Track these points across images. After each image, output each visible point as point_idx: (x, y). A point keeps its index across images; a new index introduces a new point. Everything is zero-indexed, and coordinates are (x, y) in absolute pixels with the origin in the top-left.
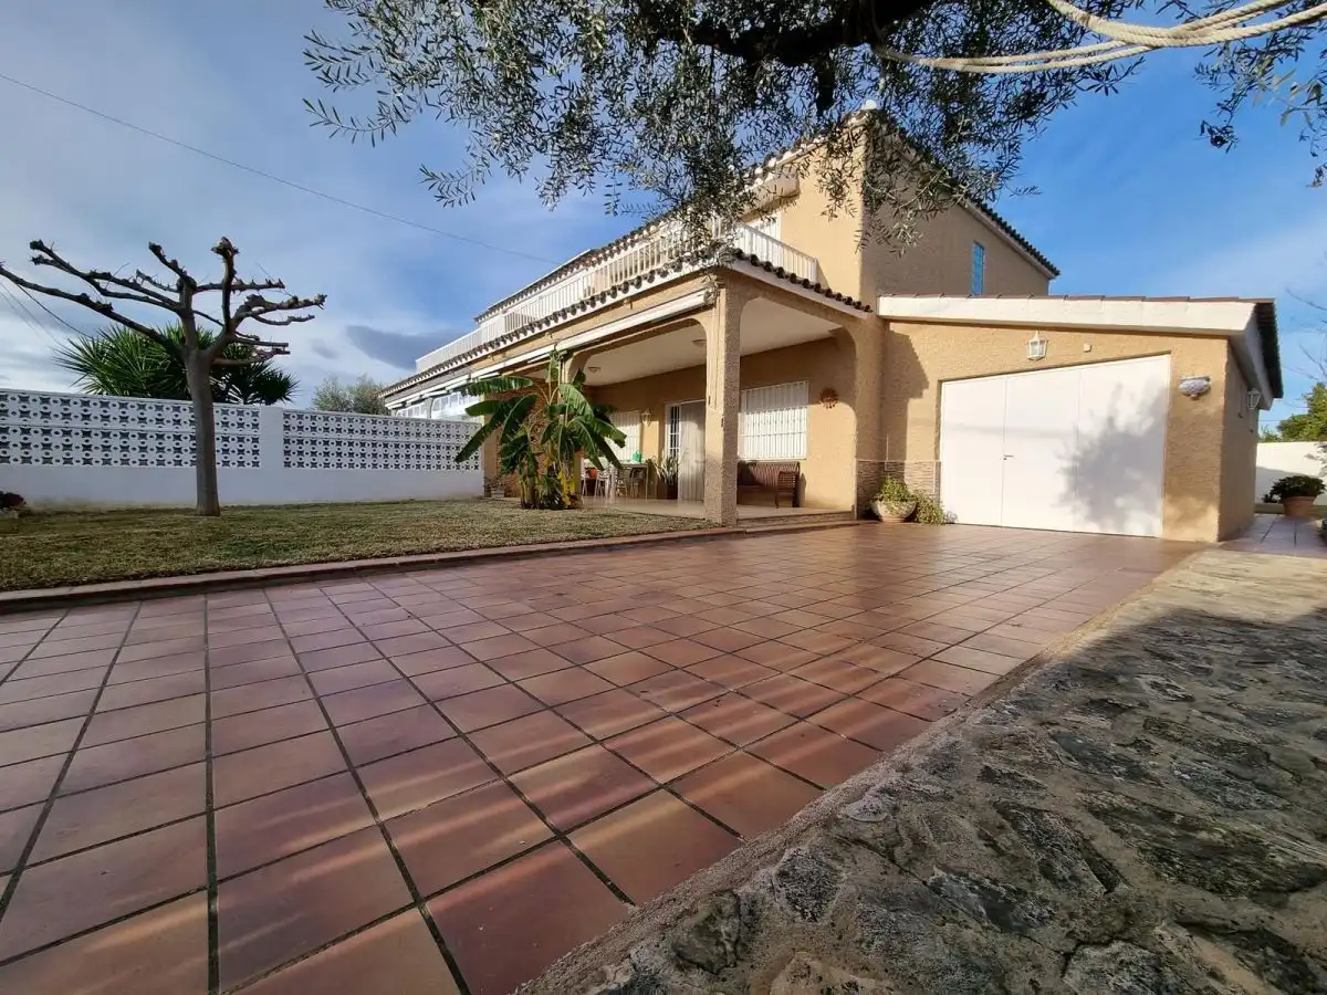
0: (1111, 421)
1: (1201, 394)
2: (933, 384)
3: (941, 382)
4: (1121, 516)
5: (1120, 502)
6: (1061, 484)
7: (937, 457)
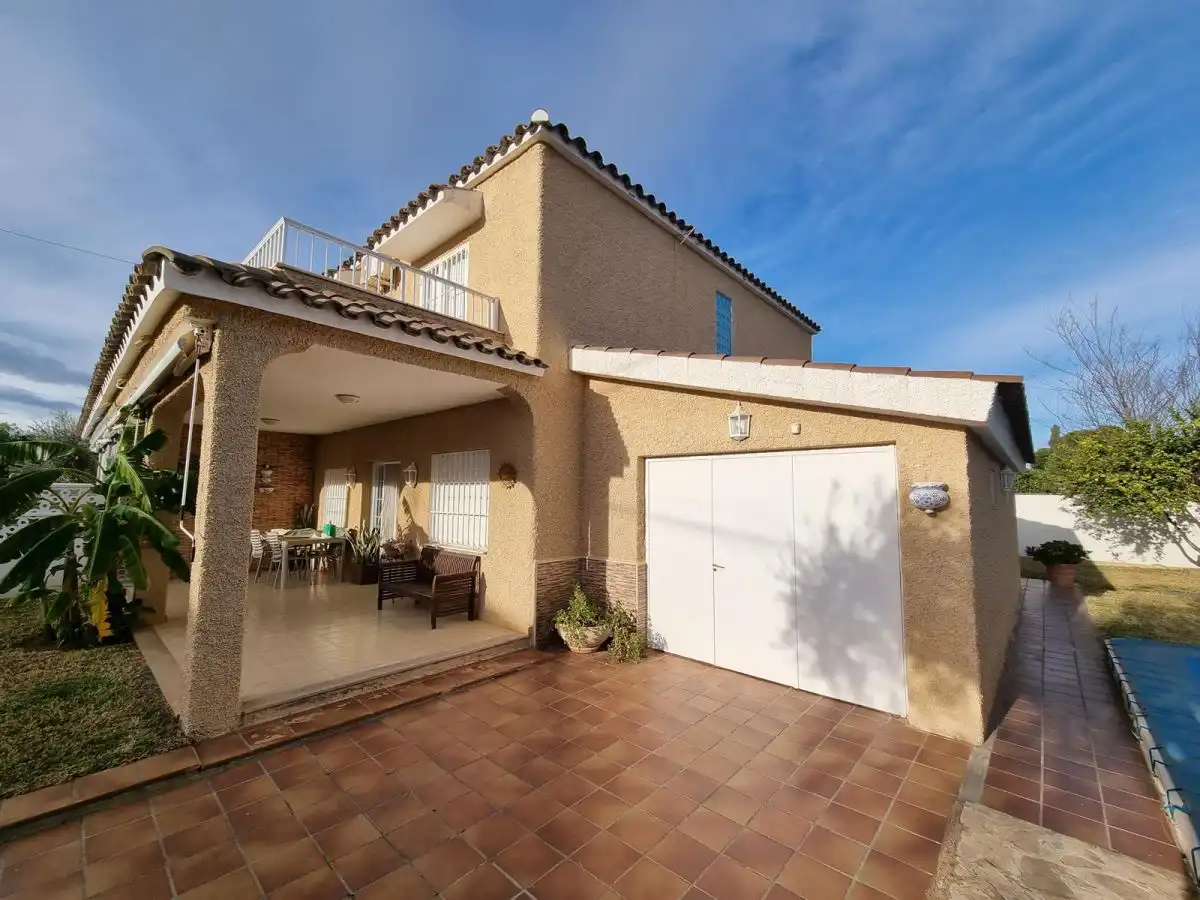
0: (832, 531)
1: (939, 509)
2: (634, 462)
3: (643, 459)
4: (857, 674)
5: (853, 653)
6: (778, 617)
7: (642, 556)
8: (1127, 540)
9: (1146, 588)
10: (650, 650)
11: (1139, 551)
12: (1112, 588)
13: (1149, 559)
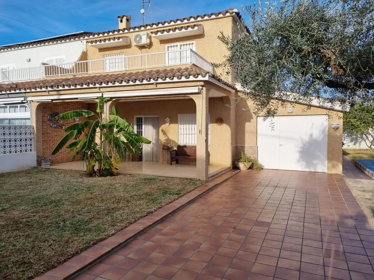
2: (254, 118)
3: (257, 117)
4: (315, 166)
5: (315, 162)
6: (297, 156)
7: (256, 144)
8: (351, 141)
9: (358, 153)
10: (261, 168)
11: (355, 144)
12: (349, 154)
13: (357, 146)
